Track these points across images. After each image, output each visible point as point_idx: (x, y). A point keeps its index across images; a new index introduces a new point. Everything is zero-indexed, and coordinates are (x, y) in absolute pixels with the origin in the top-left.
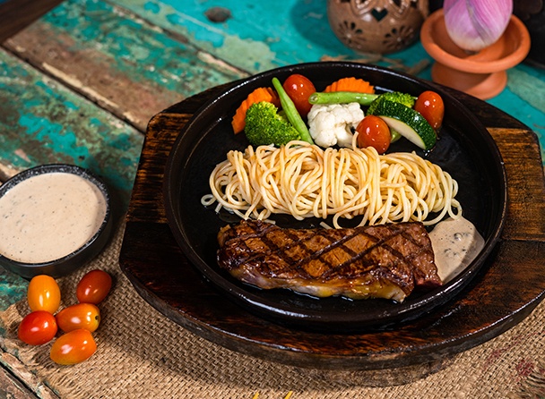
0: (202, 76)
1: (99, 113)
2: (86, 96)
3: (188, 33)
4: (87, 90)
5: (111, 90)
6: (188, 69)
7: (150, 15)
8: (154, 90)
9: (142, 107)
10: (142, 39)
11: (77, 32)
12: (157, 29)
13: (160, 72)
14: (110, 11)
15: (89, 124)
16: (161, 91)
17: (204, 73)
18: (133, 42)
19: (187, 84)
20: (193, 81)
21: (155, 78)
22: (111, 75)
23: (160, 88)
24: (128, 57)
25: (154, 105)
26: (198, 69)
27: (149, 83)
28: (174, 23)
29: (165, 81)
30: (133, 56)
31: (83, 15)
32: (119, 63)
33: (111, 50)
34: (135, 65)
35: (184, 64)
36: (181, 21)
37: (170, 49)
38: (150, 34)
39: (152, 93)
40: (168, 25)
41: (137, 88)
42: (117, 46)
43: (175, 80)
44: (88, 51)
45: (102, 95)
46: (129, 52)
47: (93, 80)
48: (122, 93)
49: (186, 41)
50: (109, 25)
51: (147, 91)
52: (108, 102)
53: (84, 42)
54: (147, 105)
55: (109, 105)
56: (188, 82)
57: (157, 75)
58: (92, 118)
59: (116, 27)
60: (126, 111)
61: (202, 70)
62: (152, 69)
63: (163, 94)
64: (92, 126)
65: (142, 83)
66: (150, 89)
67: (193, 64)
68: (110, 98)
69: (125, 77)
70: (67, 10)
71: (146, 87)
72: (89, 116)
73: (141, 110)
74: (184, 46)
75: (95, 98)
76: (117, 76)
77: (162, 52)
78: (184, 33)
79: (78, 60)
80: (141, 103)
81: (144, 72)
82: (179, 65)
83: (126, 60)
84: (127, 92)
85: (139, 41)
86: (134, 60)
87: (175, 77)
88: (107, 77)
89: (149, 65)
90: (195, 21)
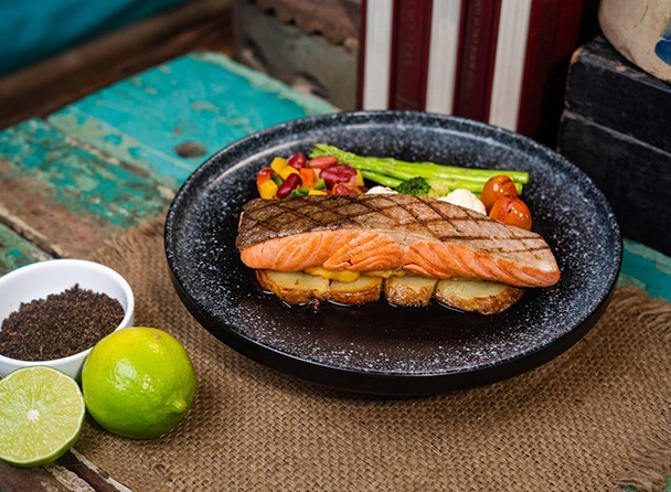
0: (155, 212)
1: (22, 244)
2: (11, 226)
3: (151, 167)
4: (14, 219)
5: (42, 221)
6: (141, 203)
7: (109, 147)
8: (95, 224)
9: (76, 240)
10: (93, 170)
11: (17, 158)
12: (114, 161)
13: (107, 205)
14: (62, 140)
15: (7, 256)
16: (102, 225)
17: (159, 208)
18: (82, 172)
19: (136, 219)
20: (144, 216)
21: (99, 211)
22: (47, 206)
23: (102, 222)
24: (71, 188)
25: (90, 240)
26: (153, 203)
27: (90, 216)
28: (135, 157)
29: (110, 214)
30: (78, 187)
31: (29, 142)
32: (59, 193)
33: (52, 180)
34: (78, 196)
35: (137, 197)
36: (144, 154)
37: (123, 181)
38: (104, 165)
39: (92, 226)
40: (128, 158)
41: (75, 221)
42: (61, 176)
43: (123, 215)
44: (25, 179)
45: (30, 225)
46: (73, 182)
47: (24, 210)
48: (55, 224)
49: (146, 175)
50: (58, 154)
51: (86, 224)
52: (35, 233)
53: (23, 170)
54: (82, 238)
55: (36, 237)
56: (138, 216)
57: (102, 208)
58: (12, 249)
59: (66, 156)
60: (55, 243)
61: (157, 204)
62: (98, 201)
63: (105, 228)
64: (10, 257)
65: (82, 215)
66: (90, 222)
67: (148, 198)
68: (40, 229)
69: (63, 208)
70: (11, 137)
71: (86, 220)
72: (8, 246)
73: (74, 244)
74: (142, 180)
75: (21, 228)
76: (54, 208)
77: (114, 184)
78: (145, 167)
79: (11, 188)
80: (76, 236)
81: (86, 204)
82: (131, 199)
83: (68, 191)
84: (62, 224)
85: (89, 172)
86: (78, 191)
87: (123, 211)
88: (41, 207)
89: (95, 197)
90: (162, 155)
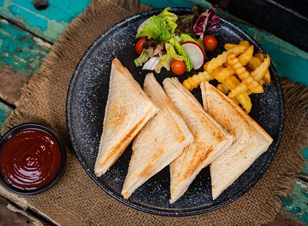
0: (38, 57)
3: (25, 21)
6: (29, 52)
8: (11, 72)
9: (6, 86)
12: (5, 21)
13: (13, 57)
16: (15, 72)
17: (39, 54)
19: (30, 64)
20: (33, 61)
21: (10, 62)
23: (14, 69)
25: (13, 84)
26: (35, 51)
27: (7, 67)
28: (14, 14)
35: (26, 48)
39: (10, 74)
40: (10, 16)
43: (23, 62)
49: (25, 30)
51: (7, 73)
54: (9, 84)
56: (31, 62)
57: (11, 59)
61: (37, 52)
62: (7, 55)
63: (17, 75)
65: (3, 67)
66: (9, 71)
67: (31, 48)
71: (6, 70)
73: (6, 88)
74: (24, 34)
78: (22, 21)
80: (5, 83)
81: (2, 58)
82: (23, 50)
87: (22, 60)
89: (6, 52)
